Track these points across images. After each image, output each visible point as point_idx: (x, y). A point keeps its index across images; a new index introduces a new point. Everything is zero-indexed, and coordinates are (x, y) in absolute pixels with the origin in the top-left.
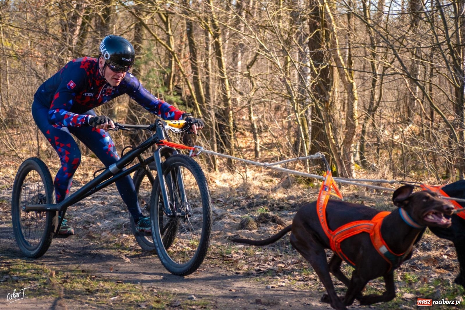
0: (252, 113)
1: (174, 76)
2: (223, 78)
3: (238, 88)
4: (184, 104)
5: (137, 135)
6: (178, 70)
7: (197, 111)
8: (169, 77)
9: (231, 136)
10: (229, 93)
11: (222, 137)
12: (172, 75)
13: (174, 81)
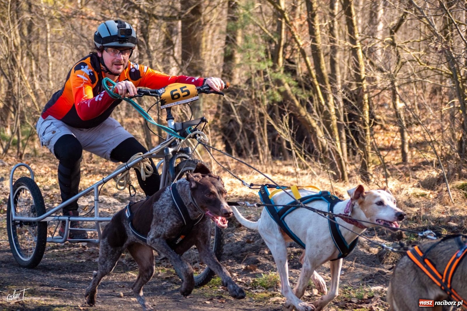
0: (398, 100)
1: (285, 46)
2: (354, 47)
3: (376, 62)
4: (300, 86)
5: (233, 130)
6: (292, 38)
7: (318, 95)
8: (278, 47)
9: (365, 131)
10: (363, 69)
11: (353, 132)
12: (282, 43)
13: (284, 53)
